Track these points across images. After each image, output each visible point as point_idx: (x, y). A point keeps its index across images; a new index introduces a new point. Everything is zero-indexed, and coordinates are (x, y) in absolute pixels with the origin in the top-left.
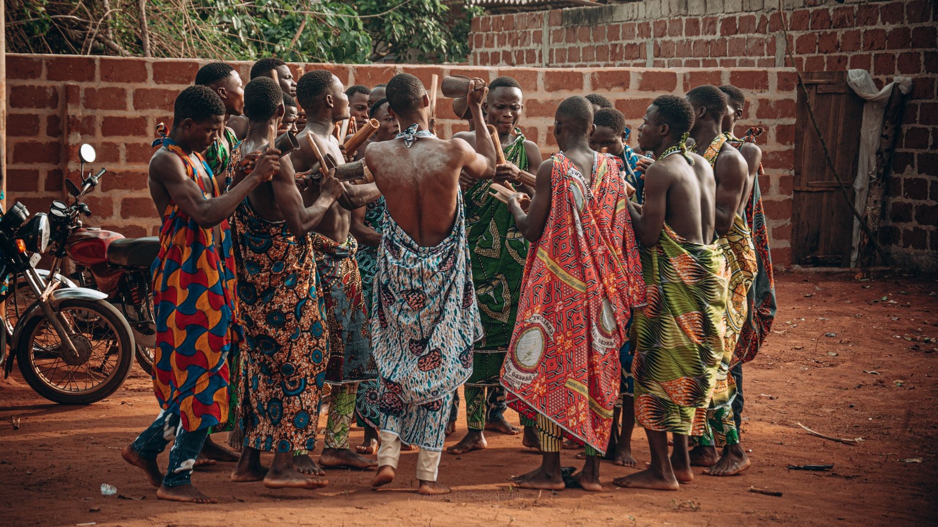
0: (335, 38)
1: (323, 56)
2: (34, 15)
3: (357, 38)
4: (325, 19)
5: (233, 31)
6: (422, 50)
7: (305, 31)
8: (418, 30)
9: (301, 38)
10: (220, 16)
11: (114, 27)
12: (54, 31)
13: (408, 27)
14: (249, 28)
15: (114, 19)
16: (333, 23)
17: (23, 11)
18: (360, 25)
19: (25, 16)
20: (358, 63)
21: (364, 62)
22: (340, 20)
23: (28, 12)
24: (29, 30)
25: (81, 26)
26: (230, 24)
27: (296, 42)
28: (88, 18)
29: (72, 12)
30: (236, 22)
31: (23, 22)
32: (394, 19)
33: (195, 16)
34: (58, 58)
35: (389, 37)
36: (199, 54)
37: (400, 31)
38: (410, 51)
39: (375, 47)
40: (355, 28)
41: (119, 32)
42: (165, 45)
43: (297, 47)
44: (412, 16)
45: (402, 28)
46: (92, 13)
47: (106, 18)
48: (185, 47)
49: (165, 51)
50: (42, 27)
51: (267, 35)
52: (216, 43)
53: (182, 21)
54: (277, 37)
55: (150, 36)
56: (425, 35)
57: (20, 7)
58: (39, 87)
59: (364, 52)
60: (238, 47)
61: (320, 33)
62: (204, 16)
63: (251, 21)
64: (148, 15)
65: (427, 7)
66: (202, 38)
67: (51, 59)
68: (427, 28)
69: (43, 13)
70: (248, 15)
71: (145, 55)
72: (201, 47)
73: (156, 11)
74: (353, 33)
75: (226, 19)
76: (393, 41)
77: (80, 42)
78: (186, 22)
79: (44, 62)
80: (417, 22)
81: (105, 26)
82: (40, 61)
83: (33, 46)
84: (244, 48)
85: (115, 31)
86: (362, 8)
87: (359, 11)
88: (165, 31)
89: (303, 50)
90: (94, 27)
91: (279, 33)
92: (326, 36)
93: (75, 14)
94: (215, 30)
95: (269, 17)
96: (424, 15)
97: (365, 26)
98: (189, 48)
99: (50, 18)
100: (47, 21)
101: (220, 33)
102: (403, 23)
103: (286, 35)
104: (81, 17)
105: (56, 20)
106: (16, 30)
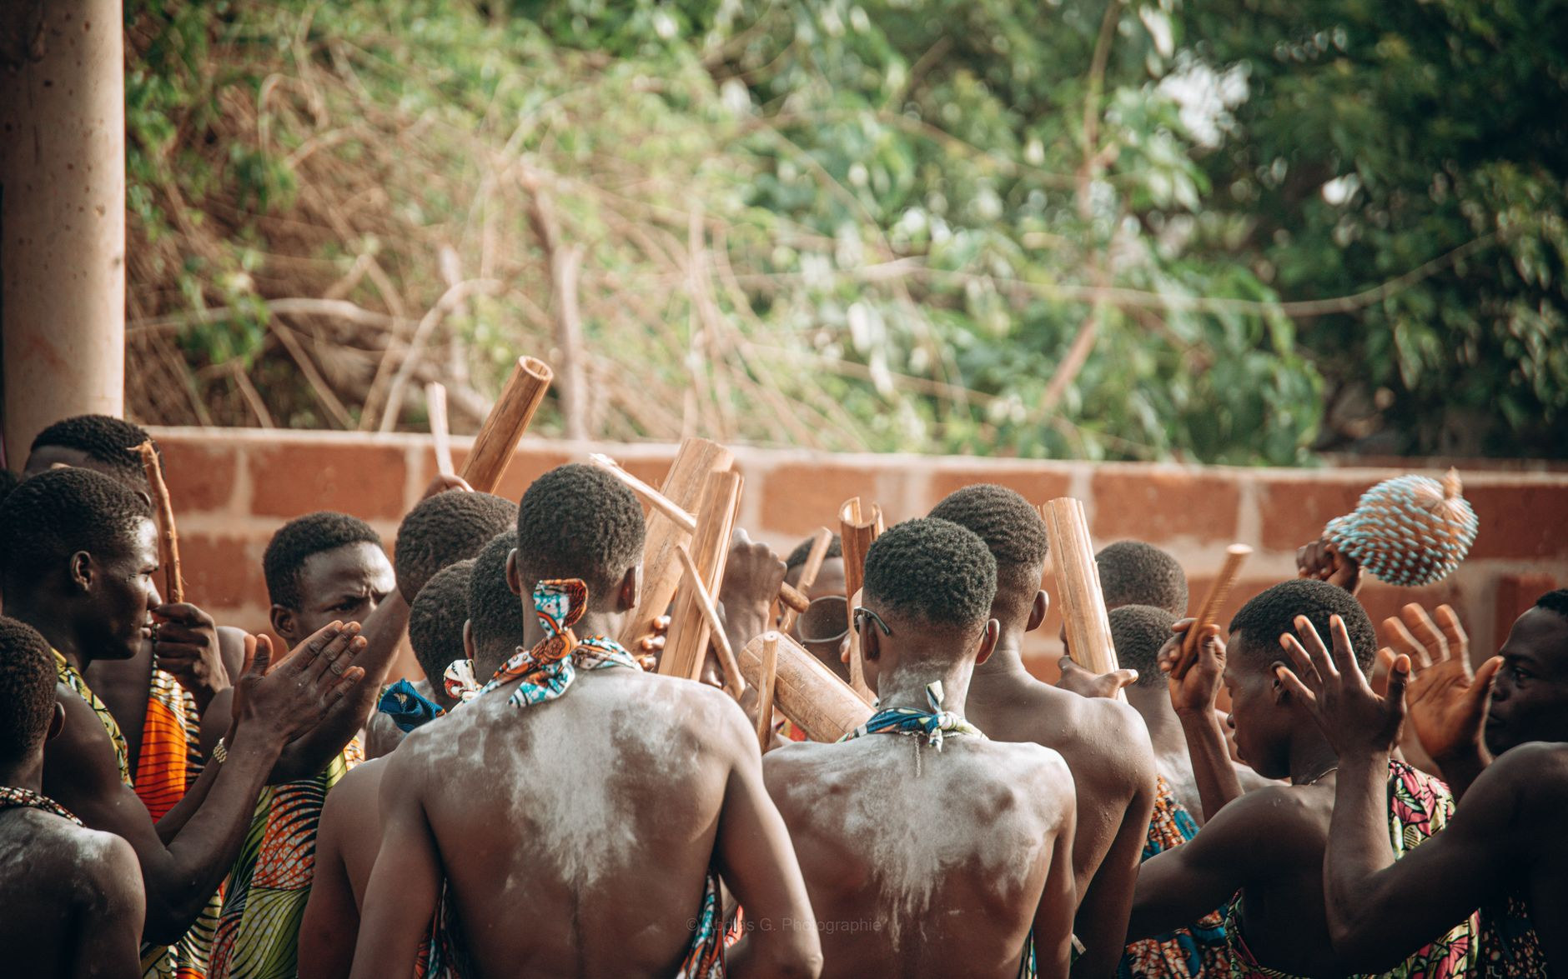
0: (1195, 377)
1: (1148, 440)
2: (213, 301)
3: (1270, 380)
4: (1160, 314)
5: (856, 357)
6: (1501, 415)
7: (1092, 356)
8: (1490, 347)
9: (1079, 381)
10: (815, 300)
11: (469, 339)
12: (277, 353)
13: (1450, 338)
14: (905, 345)
15: (472, 311)
16: (1185, 330)
17: (177, 287)
18: (1284, 336)
19: (182, 305)
20: (1271, 462)
21: (1291, 462)
22: (1213, 323)
23: (194, 290)
24: (196, 351)
25: (362, 339)
26: (842, 334)
27: (1062, 395)
28: (387, 311)
29: (338, 289)
30: (865, 324)
31: (177, 323)
32: (1403, 308)
33: (730, 307)
34: (290, 449)
35: (1382, 370)
36: (741, 429)
37: (1422, 354)
38: (1456, 419)
39: (1330, 406)
40: (1263, 341)
41: (487, 356)
42: (633, 402)
43: (1063, 409)
44: (1467, 299)
45: (1428, 340)
46: (401, 291)
47: (446, 313)
48: (699, 405)
49: (631, 419)
50: (239, 337)
51: (966, 370)
52: (796, 396)
53: (692, 321)
54: (999, 374)
55: (589, 370)
56: (1515, 364)
57: (167, 272)
58: (225, 543)
59: (1294, 429)
60: (868, 406)
61: (1144, 363)
62: (761, 305)
63: (915, 320)
64: (581, 301)
65: (1526, 267)
66: (754, 378)
67: (265, 451)
68: (1522, 342)
69: (243, 294)
70: (904, 303)
71: (567, 434)
72: (747, 407)
73: (606, 290)
74: (1257, 363)
75: (831, 314)
76: (1395, 382)
77: (359, 389)
78: (702, 326)
79: (242, 460)
80: (1486, 321)
81: (441, 339)
82: (228, 460)
83: (208, 401)
84: (886, 406)
85: (476, 354)
86: (1292, 273)
87: (1276, 284)
88: (633, 355)
89: (1085, 417)
90: (407, 339)
91: (1006, 362)
92: (1165, 373)
93: (347, 297)
94: (796, 354)
95: (975, 308)
96: (1511, 294)
97: (1300, 337)
98: (710, 413)
99: (266, 311)
100: (255, 321)
101: (813, 360)
102: (1435, 323)
103: (1031, 371)
104: (364, 305)
105: (284, 318)
106: (154, 350)
